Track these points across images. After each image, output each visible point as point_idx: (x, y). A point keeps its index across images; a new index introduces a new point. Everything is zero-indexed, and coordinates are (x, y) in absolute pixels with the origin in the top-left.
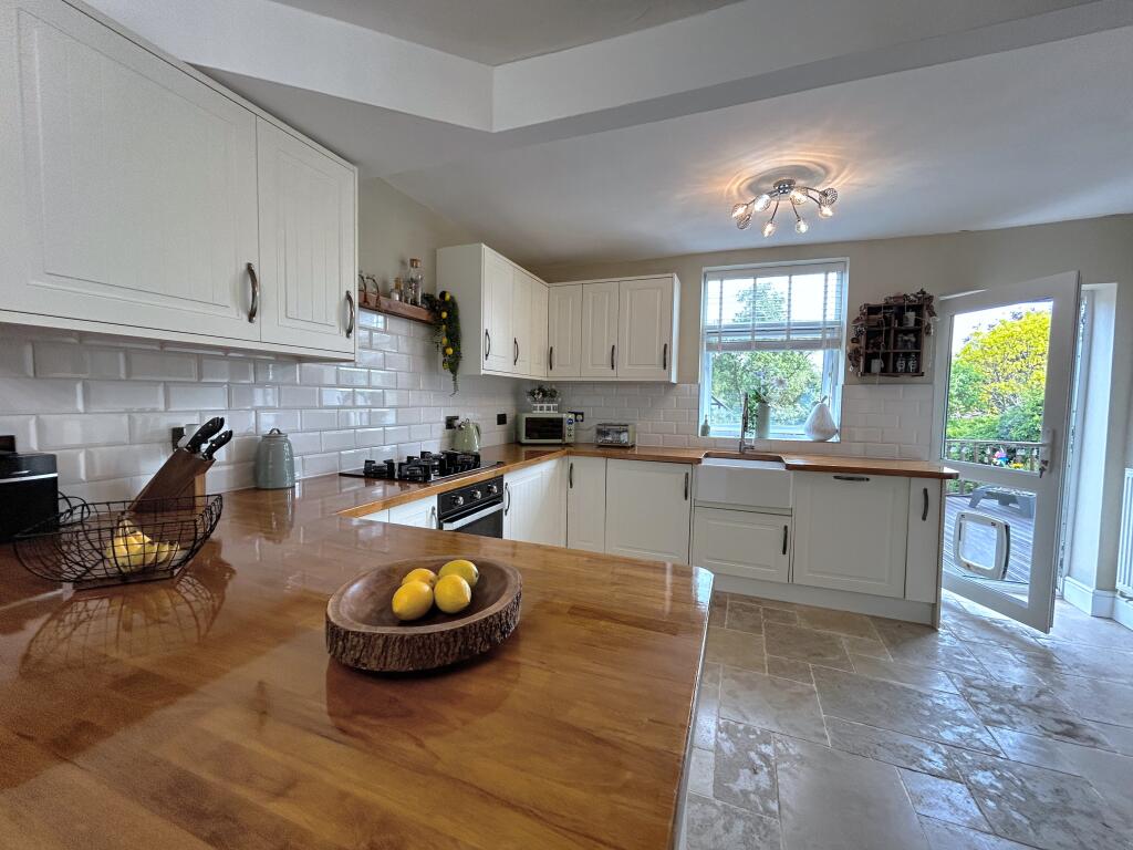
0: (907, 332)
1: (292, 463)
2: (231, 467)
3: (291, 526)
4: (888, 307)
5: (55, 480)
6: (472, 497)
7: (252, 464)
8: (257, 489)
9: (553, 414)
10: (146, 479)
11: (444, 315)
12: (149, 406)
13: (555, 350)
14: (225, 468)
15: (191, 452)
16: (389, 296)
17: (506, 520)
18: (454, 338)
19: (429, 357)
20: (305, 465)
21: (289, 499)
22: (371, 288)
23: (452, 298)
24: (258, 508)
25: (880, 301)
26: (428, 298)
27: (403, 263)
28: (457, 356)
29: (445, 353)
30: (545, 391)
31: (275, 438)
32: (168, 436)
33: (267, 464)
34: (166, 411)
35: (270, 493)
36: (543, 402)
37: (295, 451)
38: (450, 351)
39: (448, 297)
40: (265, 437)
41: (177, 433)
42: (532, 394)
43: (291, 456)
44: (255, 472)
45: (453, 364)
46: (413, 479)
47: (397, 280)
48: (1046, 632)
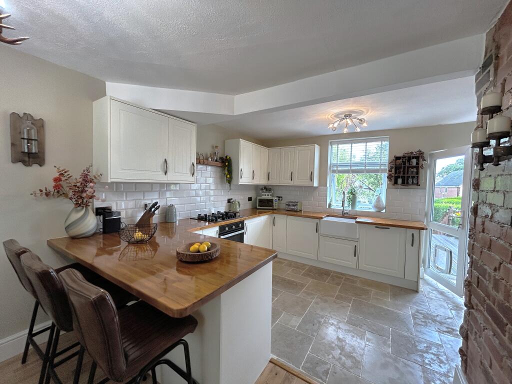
0: (413, 167)
1: (176, 214)
2: (159, 215)
3: (175, 234)
4: (404, 157)
5: (120, 218)
6: (232, 228)
7: (164, 214)
8: (166, 222)
9: (270, 197)
10: (139, 218)
11: (227, 164)
12: (139, 198)
13: (270, 173)
14: (157, 216)
15: (149, 212)
16: (207, 160)
17: (245, 237)
18: (230, 172)
19: (222, 178)
20: (180, 215)
21: (175, 225)
22: (202, 158)
23: (230, 158)
24: (166, 228)
25: (401, 155)
26: (221, 158)
27: (213, 147)
28: (231, 178)
29: (227, 177)
30: (266, 189)
31: (171, 206)
32: (144, 206)
33: (169, 214)
34: (143, 199)
35: (170, 224)
36: (266, 193)
37: (177, 211)
38: (228, 176)
39: (228, 158)
40: (169, 207)
41: (146, 205)
42: (262, 189)
43: (176, 212)
44: (165, 217)
45: (230, 181)
46: (212, 221)
47: (210, 154)
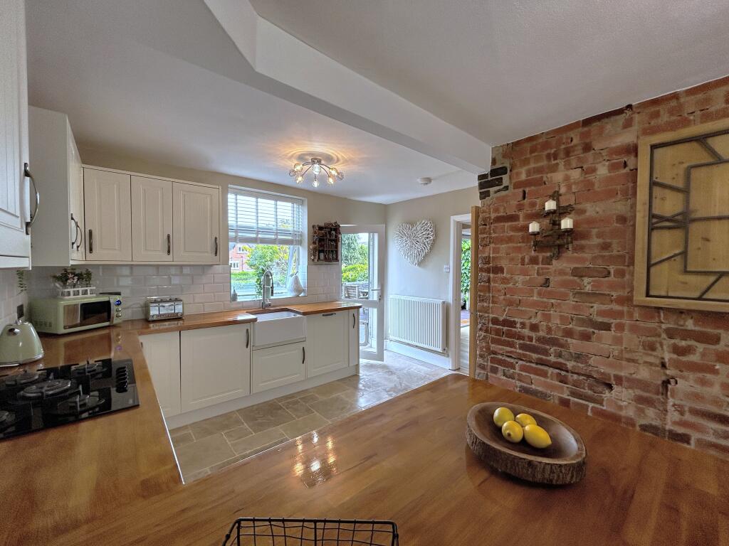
0: (331, 240)
4: (325, 227)
13: (95, 233)
25: (322, 224)
48: (383, 361)
